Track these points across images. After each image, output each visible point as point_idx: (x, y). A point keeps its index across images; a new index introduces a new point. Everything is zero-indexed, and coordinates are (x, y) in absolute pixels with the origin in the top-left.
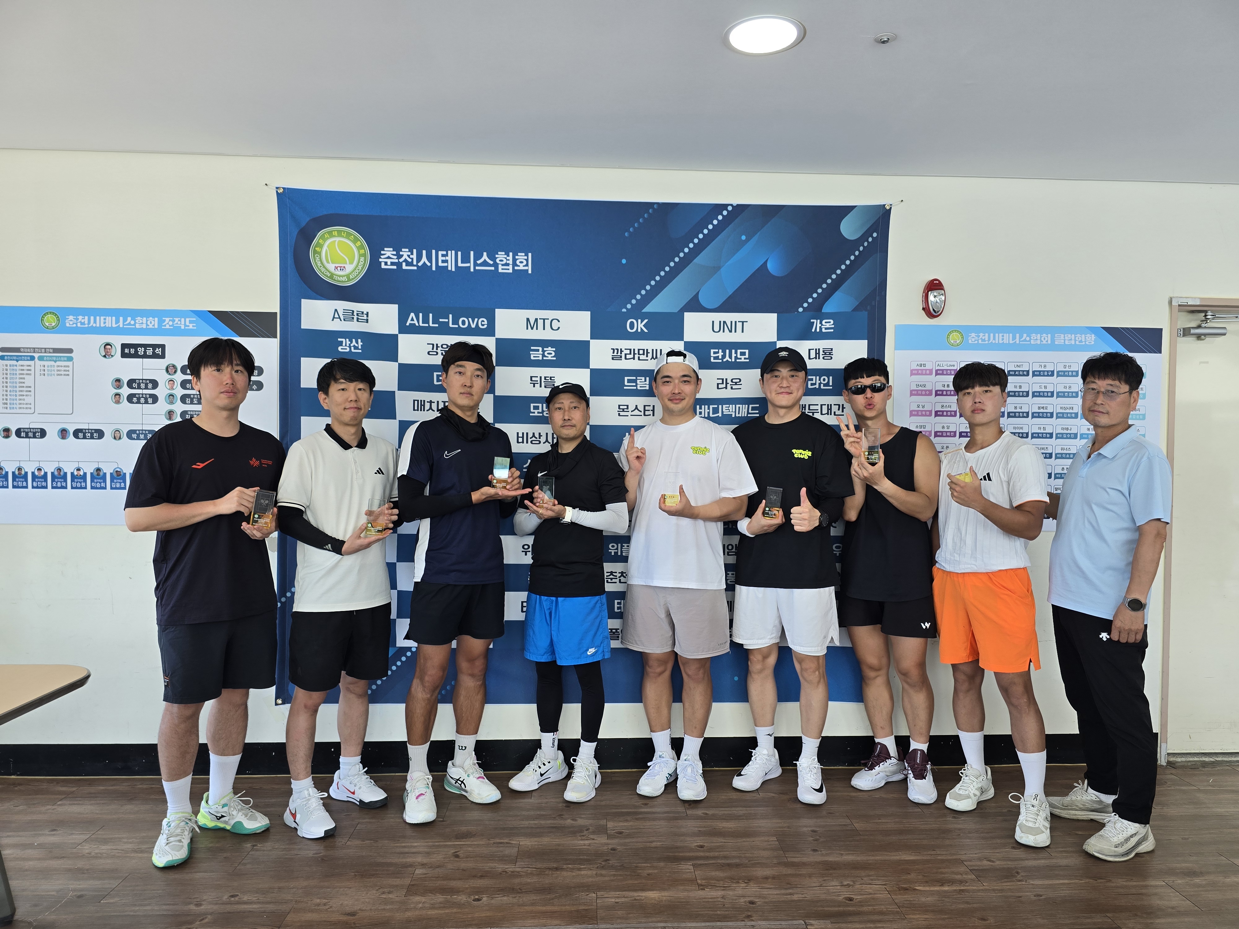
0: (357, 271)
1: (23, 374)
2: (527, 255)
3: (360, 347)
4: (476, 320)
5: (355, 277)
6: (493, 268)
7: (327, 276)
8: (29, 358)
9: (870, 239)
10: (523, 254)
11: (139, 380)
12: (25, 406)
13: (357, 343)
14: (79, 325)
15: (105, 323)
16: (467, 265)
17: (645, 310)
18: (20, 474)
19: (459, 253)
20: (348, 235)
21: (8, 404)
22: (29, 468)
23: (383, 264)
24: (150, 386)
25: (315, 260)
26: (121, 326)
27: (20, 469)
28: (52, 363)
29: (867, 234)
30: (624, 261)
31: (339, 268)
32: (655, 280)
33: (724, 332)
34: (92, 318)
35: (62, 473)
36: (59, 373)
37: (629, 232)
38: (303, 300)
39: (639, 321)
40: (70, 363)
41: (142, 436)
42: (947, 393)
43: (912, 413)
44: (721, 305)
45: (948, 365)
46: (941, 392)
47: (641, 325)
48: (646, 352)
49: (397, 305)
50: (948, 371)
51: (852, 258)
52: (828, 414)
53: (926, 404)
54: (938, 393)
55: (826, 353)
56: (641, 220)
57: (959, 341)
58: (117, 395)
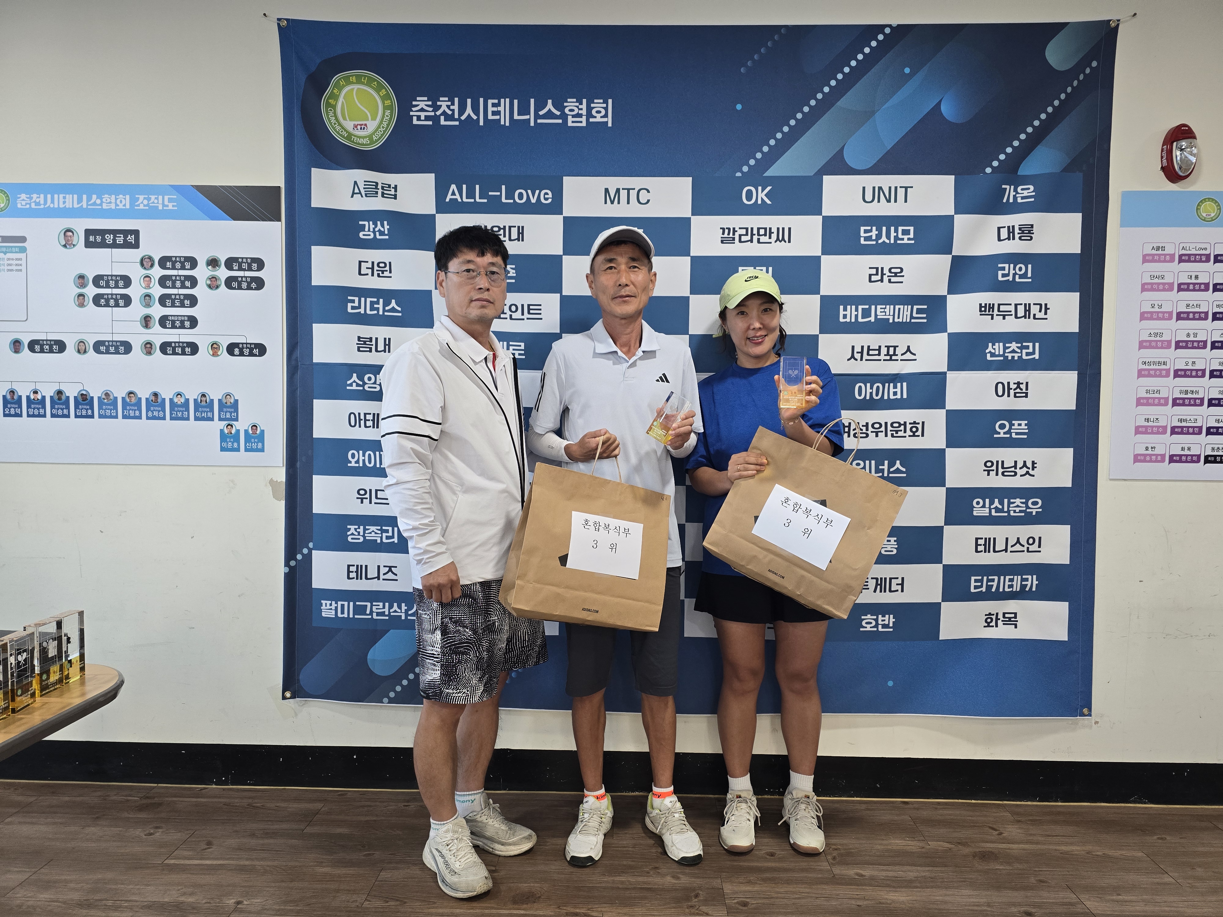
0: (382, 129)
2: (606, 102)
3: (386, 232)
4: (537, 192)
5: (380, 138)
6: (560, 121)
7: (343, 137)
9: (1088, 71)
10: (601, 101)
11: (108, 276)
13: (383, 226)
14: (33, 206)
15: (64, 202)
16: (527, 117)
17: (768, 173)
19: (516, 102)
20: (370, 82)
23: (415, 118)
24: (121, 283)
25: (328, 115)
26: (85, 206)
29: (1085, 62)
30: (739, 107)
31: (359, 127)
32: (782, 132)
33: (879, 201)
34: (49, 196)
35: (16, 397)
36: (10, 268)
37: (747, 66)
38: (314, 170)
39: (760, 188)
40: (22, 256)
41: (112, 349)
42: (1194, 288)
43: (1144, 316)
44: (875, 164)
45: (1197, 249)
46: (1186, 287)
47: (762, 195)
48: (768, 232)
49: (434, 175)
50: (1197, 257)
51: (1063, 96)
52: (1026, 318)
53: (1163, 303)
54: (1182, 287)
55: (1023, 232)
56: (762, 50)
57: (1214, 214)
58: (81, 295)
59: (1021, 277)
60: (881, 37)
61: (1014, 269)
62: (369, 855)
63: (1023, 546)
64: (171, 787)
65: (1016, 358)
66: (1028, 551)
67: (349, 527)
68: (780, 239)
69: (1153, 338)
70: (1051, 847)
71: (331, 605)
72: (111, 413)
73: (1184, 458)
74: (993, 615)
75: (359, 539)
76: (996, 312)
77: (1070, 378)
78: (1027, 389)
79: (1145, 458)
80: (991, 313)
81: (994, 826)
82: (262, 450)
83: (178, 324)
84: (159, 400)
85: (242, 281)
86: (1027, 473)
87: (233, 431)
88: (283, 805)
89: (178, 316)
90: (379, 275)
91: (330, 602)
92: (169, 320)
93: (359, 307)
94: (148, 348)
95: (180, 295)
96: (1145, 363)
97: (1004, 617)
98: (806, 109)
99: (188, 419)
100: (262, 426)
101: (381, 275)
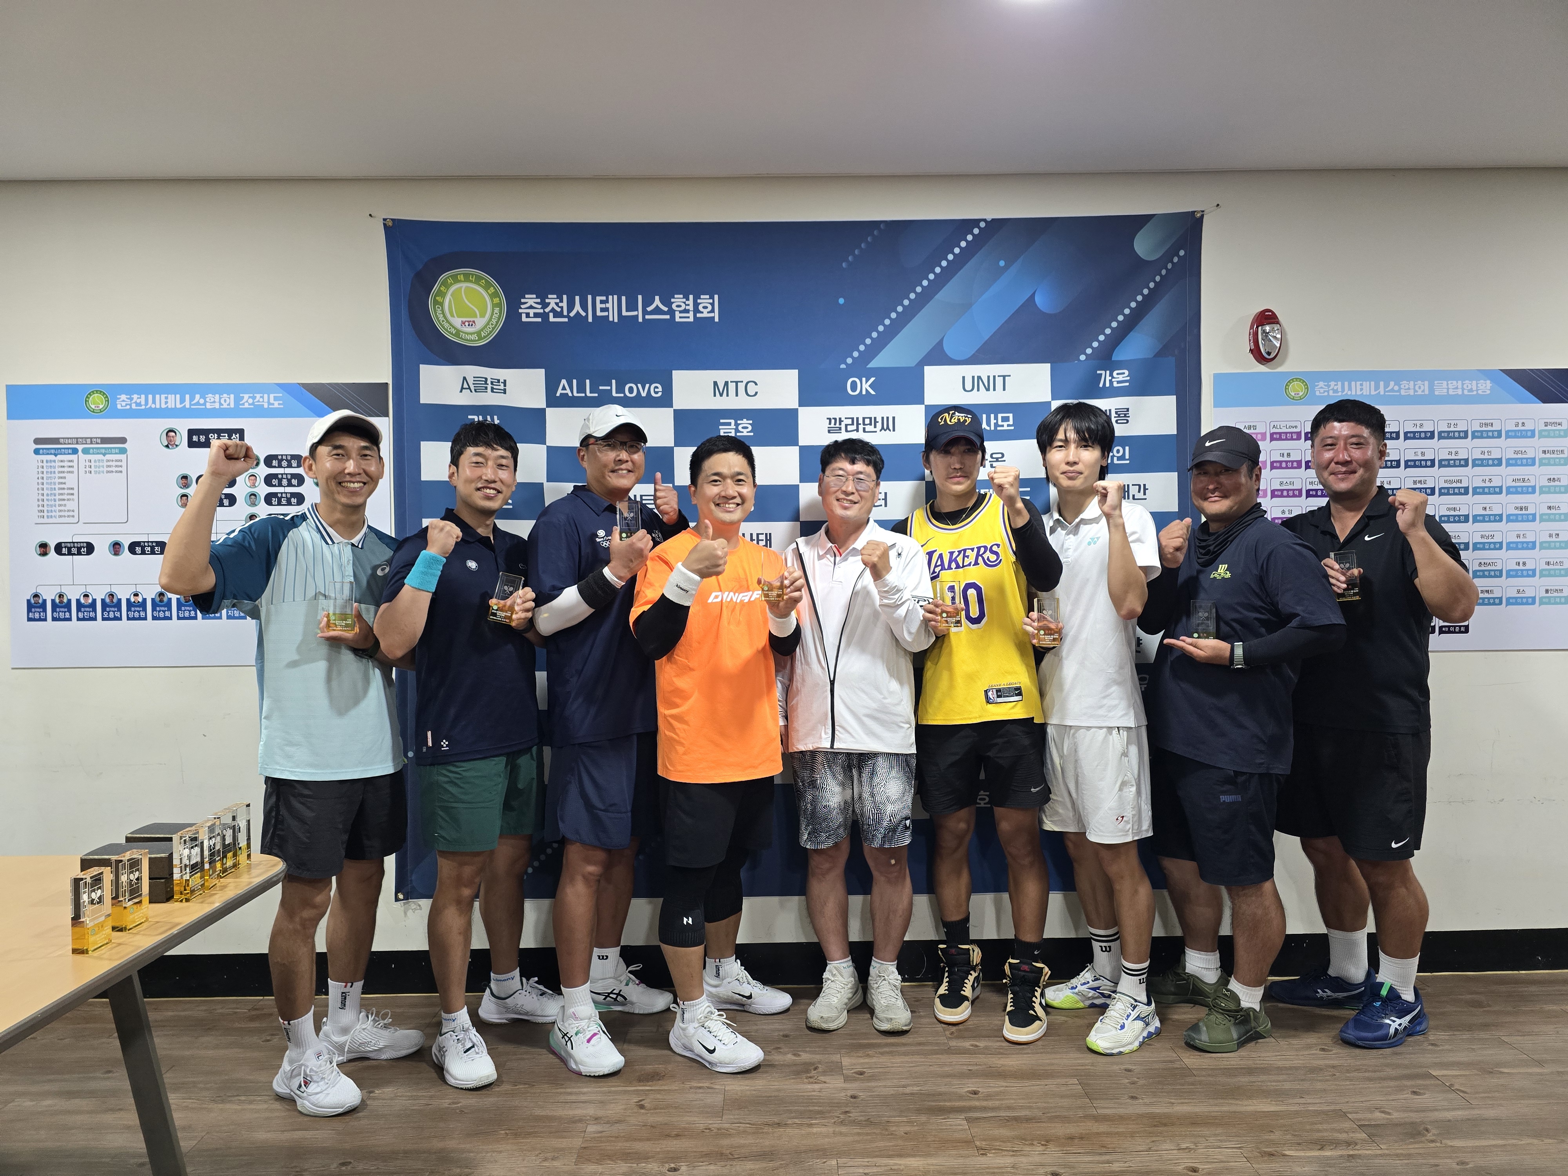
0: (491, 326)
1: (63, 472)
2: (712, 298)
4: (647, 386)
5: (488, 334)
6: (668, 317)
7: (452, 334)
8: (70, 451)
9: (1176, 260)
10: (708, 297)
12: (66, 514)
14: (134, 406)
15: (166, 403)
16: (634, 313)
17: (872, 365)
18: (61, 602)
19: (624, 298)
20: (478, 280)
21: (45, 511)
22: (73, 595)
23: (524, 316)
25: (436, 314)
27: (61, 596)
28: (101, 457)
29: (1172, 252)
30: (841, 301)
31: (467, 324)
32: (884, 325)
33: (978, 390)
34: (150, 397)
35: (115, 600)
36: (109, 469)
37: (847, 261)
38: (421, 366)
39: (864, 379)
40: (123, 457)
42: (1286, 466)
44: (974, 354)
45: (1288, 428)
46: (1278, 465)
47: (866, 386)
48: (873, 421)
49: (543, 370)
50: (1283, 435)
51: (1152, 285)
54: (1275, 465)
55: (1120, 416)
56: (863, 245)
57: (1302, 395)
58: (184, 496)
60: (976, 231)
68: (885, 427)
95: (286, 493)
98: (906, 302)
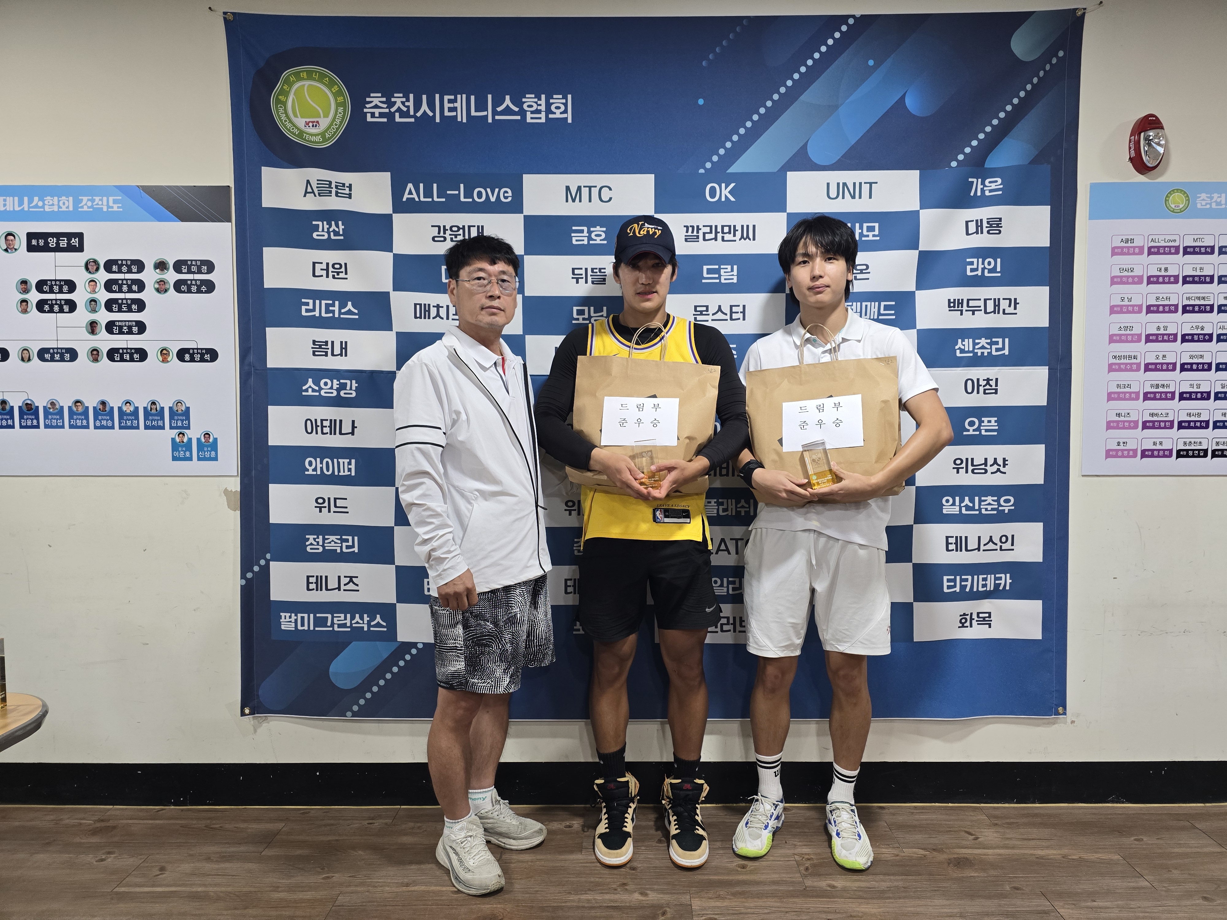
0: (335, 127)
2: (565, 97)
3: (341, 233)
4: (497, 190)
5: (333, 136)
6: (518, 118)
7: (295, 134)
9: (1054, 61)
10: (561, 96)
11: (51, 280)
13: (337, 226)
15: (5, 205)
16: (485, 113)
17: (730, 171)
19: (473, 98)
20: (322, 78)
23: (369, 115)
24: (65, 288)
25: (278, 113)
26: (26, 209)
29: (1051, 52)
30: (701, 102)
31: (311, 124)
32: (745, 128)
33: (843, 198)
37: (709, 60)
38: (264, 169)
39: (723, 185)
41: (57, 357)
42: (1164, 280)
43: (1114, 310)
44: (839, 160)
45: (1166, 241)
46: (1155, 279)
47: (726, 192)
48: (733, 230)
49: (389, 173)
50: (1166, 249)
51: (1029, 87)
52: (995, 313)
53: (1133, 296)
54: (1152, 279)
55: (991, 226)
56: (724, 43)
57: (1183, 205)
58: (24, 301)
59: (990, 271)
60: (844, 28)
61: (983, 263)
62: (328, 877)
63: (996, 544)
64: (126, 809)
65: (986, 354)
66: (1001, 550)
67: (307, 537)
68: (745, 236)
69: (1123, 332)
70: (1026, 852)
71: (290, 617)
72: (57, 423)
73: (1156, 453)
74: (968, 615)
75: (318, 549)
76: (965, 307)
77: (1041, 373)
78: (996, 385)
79: (1117, 454)
80: (960, 308)
81: (970, 830)
82: (216, 459)
83: (125, 329)
84: (107, 409)
85: (191, 284)
86: (998, 470)
87: (185, 440)
88: (242, 825)
89: (125, 321)
90: (334, 277)
91: (290, 614)
92: (116, 326)
93: (314, 310)
94: (95, 354)
95: (127, 299)
96: (1115, 357)
97: (978, 617)
98: (769, 104)
99: (137, 428)
100: (215, 434)
101: (336, 276)
